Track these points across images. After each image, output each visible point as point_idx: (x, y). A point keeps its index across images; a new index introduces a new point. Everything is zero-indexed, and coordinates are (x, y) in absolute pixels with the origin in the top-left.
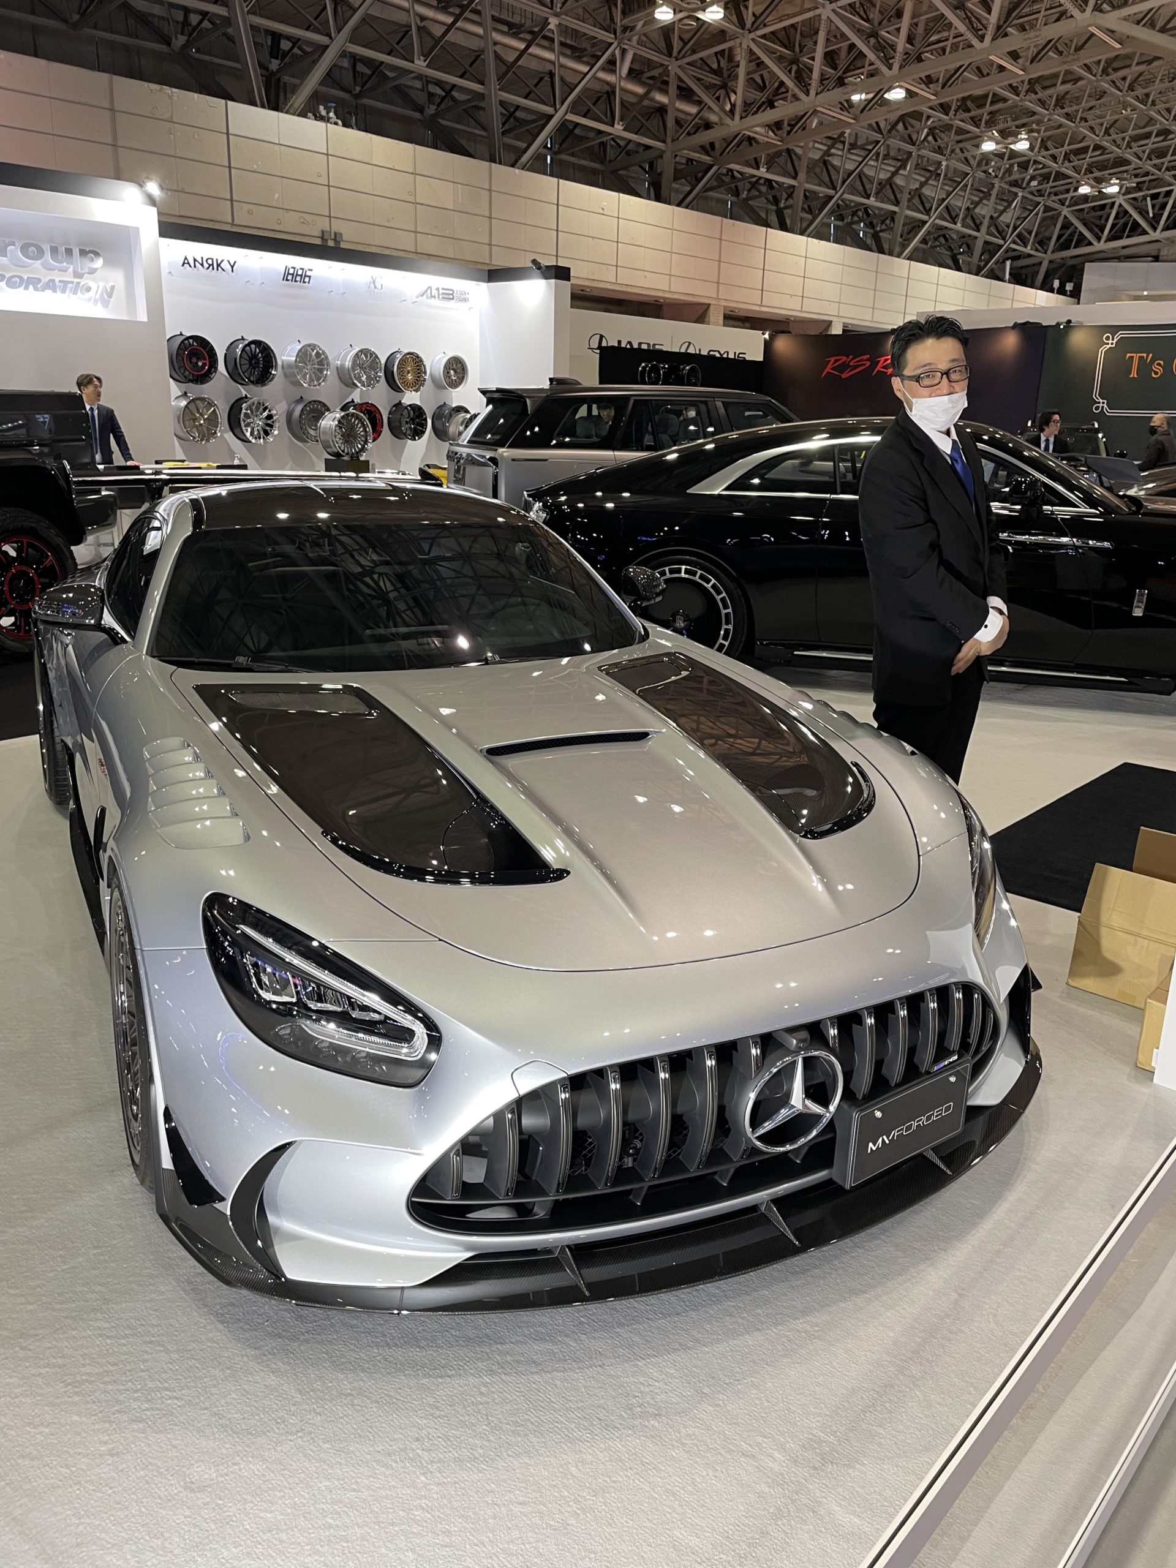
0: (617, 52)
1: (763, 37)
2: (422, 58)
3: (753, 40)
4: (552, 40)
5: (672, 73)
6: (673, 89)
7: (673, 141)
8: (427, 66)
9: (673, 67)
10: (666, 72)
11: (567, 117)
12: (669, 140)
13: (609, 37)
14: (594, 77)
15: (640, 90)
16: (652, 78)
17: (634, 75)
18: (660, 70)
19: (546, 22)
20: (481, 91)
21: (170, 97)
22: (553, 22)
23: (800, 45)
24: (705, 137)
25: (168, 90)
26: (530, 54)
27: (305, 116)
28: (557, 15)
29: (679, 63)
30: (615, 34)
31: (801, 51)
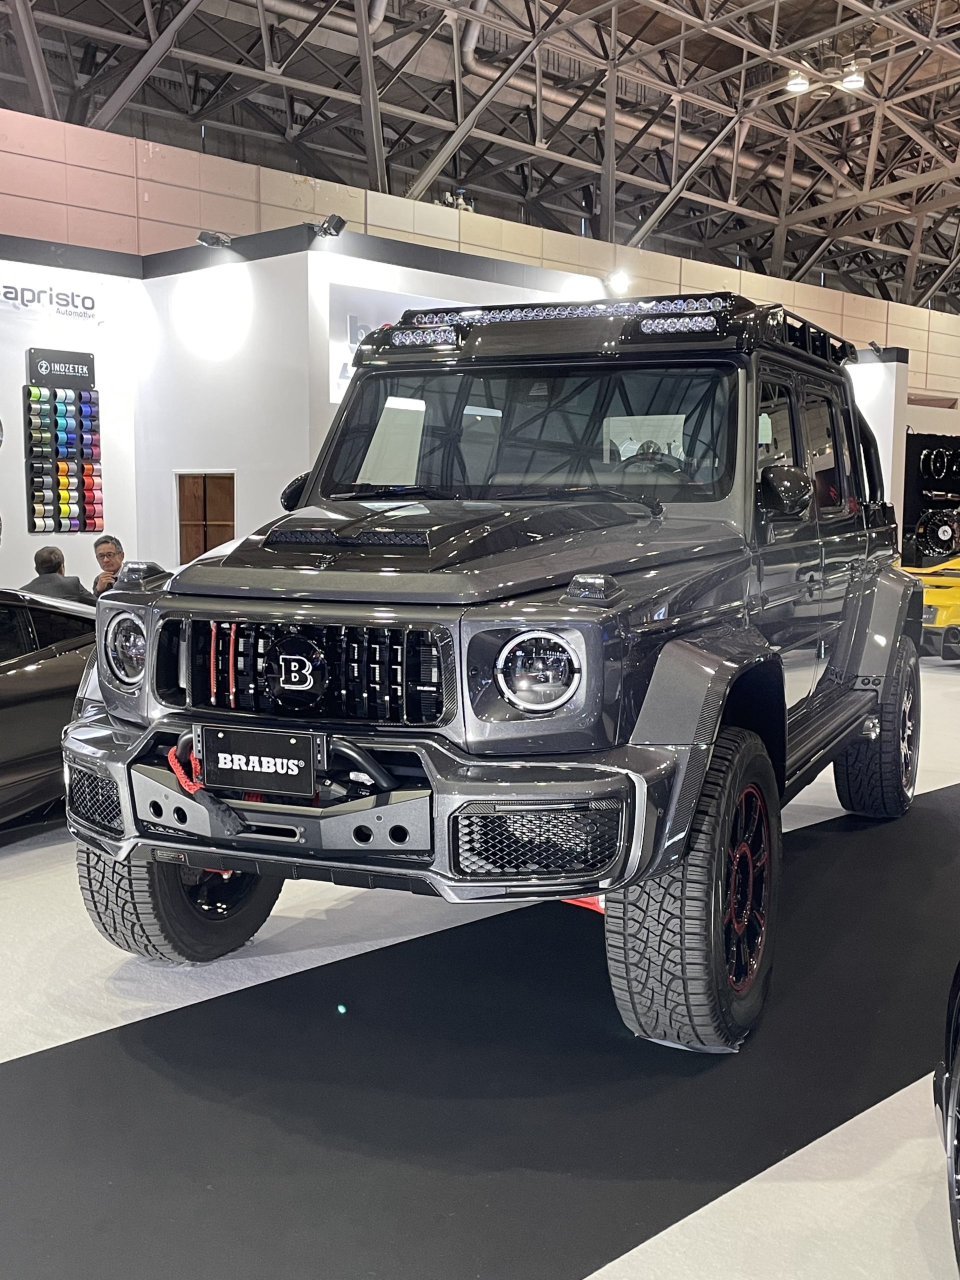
0: (737, 127)
1: (899, 105)
2: (544, 141)
3: (889, 107)
4: (673, 120)
5: (790, 146)
6: (789, 162)
7: (787, 214)
8: (548, 149)
9: (793, 139)
10: (784, 142)
11: (681, 195)
12: (782, 214)
13: (729, 111)
14: (711, 155)
15: (753, 164)
16: (766, 152)
17: (747, 148)
18: (777, 143)
19: (668, 98)
20: (599, 172)
21: (313, 188)
22: (676, 99)
23: (934, 110)
24: (816, 212)
25: (311, 180)
26: (651, 134)
27: (432, 202)
28: (680, 92)
29: (800, 134)
30: (736, 108)
31: (935, 117)
